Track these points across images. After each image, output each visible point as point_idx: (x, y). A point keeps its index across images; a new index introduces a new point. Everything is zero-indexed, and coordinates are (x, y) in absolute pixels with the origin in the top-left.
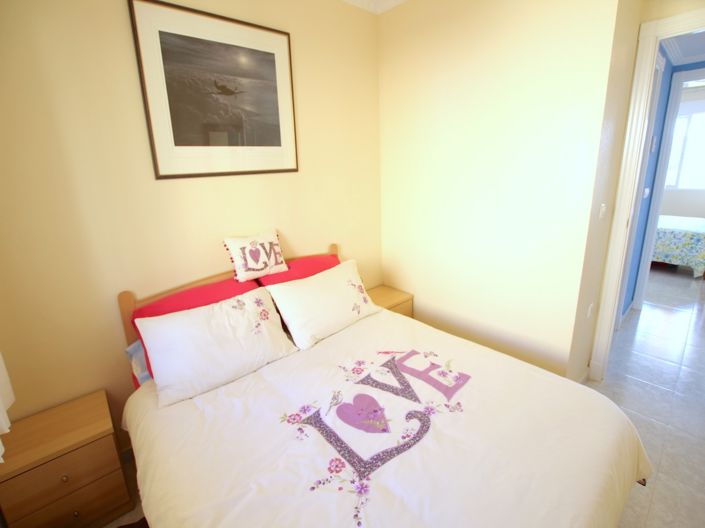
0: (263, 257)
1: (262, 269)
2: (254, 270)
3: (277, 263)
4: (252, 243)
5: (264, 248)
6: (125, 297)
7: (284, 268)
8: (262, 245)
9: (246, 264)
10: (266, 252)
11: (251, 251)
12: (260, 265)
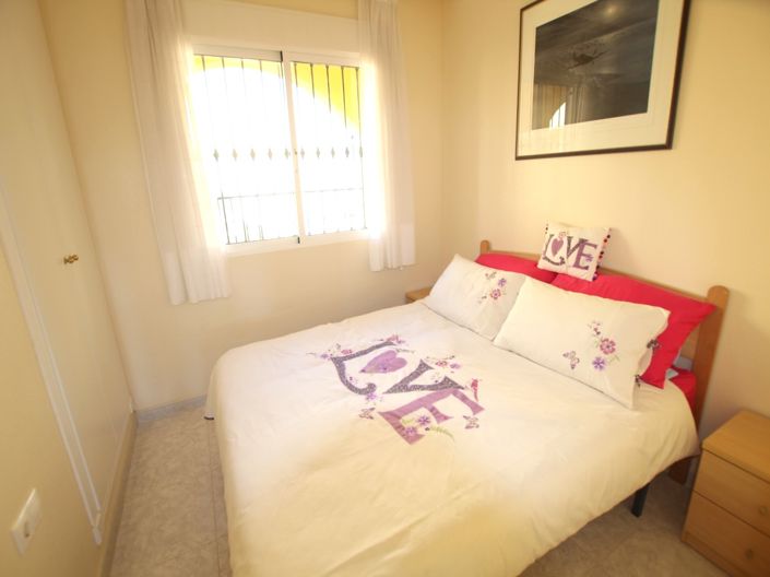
0: (563, 252)
1: (557, 264)
2: (549, 260)
3: (577, 265)
4: (562, 234)
5: (569, 244)
6: (486, 244)
7: (588, 275)
8: (570, 239)
9: (545, 252)
10: (569, 248)
11: (555, 240)
12: (557, 259)
